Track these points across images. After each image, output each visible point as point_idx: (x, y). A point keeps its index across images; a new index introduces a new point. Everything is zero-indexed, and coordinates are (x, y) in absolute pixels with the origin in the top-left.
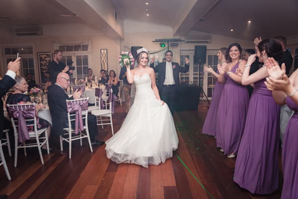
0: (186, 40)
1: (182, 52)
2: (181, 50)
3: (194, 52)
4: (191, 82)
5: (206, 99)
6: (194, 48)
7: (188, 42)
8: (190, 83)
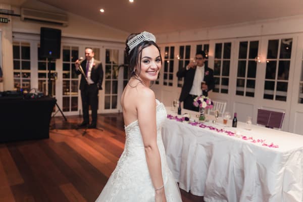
0: (23, 16)
1: (16, 36)
2: (13, 33)
3: (39, 38)
4: (35, 89)
5: (61, 115)
6: (39, 32)
7: (26, 19)
8: (33, 92)
